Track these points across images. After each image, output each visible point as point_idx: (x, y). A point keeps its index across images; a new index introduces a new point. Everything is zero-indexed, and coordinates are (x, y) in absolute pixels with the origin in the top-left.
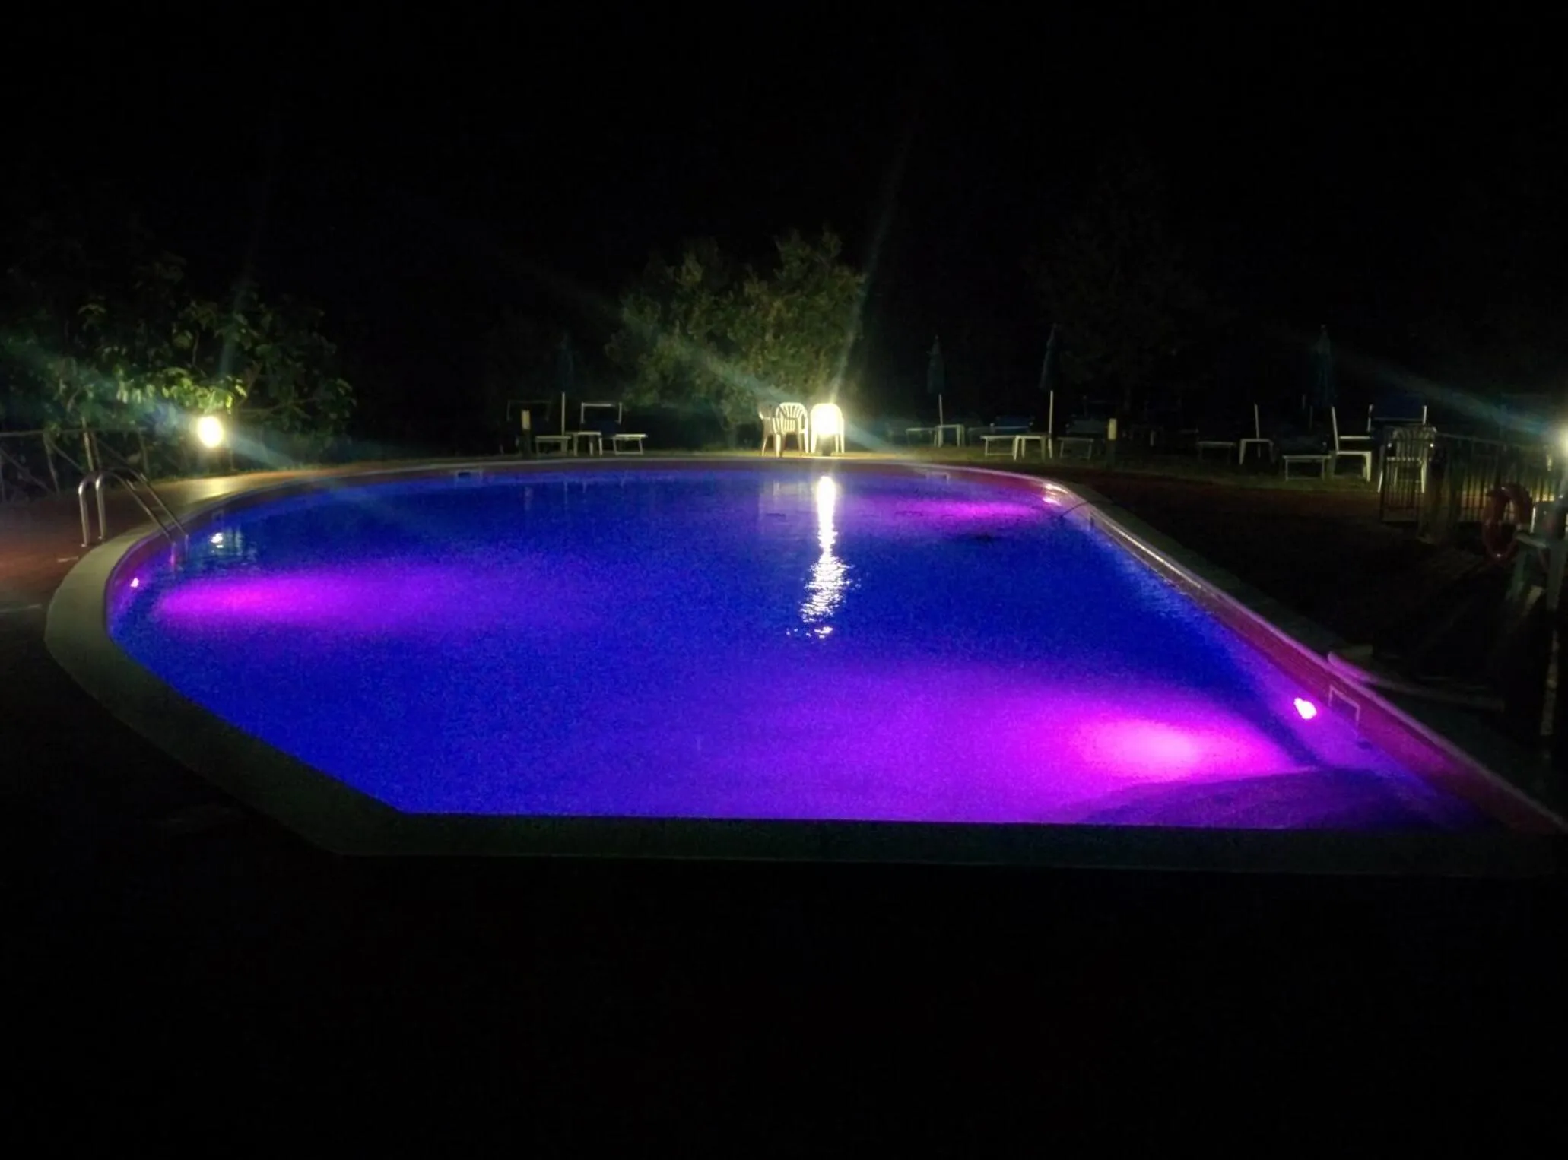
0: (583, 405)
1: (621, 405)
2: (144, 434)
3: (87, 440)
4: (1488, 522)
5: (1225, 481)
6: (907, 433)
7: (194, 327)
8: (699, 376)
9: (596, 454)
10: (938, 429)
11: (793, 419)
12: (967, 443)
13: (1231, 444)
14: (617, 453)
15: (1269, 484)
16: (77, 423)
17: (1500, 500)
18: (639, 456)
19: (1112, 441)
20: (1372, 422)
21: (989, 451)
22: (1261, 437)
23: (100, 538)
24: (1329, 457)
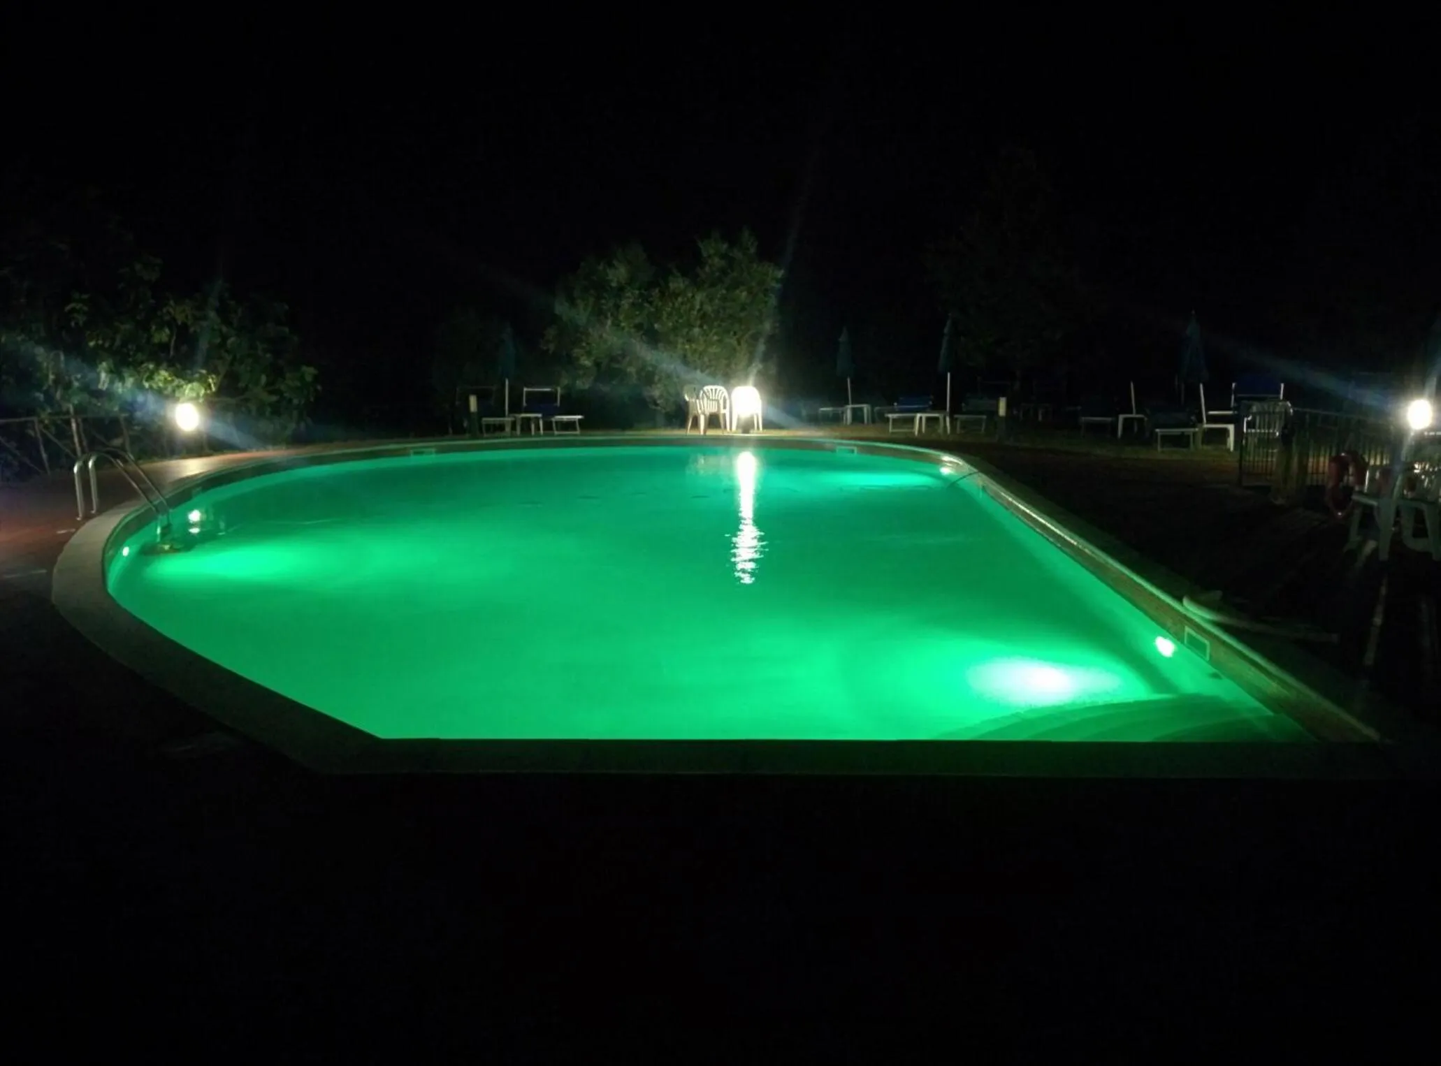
0: (525, 389)
1: (559, 390)
2: (126, 419)
3: (74, 425)
4: (1330, 485)
5: (1103, 452)
6: (820, 412)
7: (171, 323)
8: (630, 364)
9: (538, 435)
10: (847, 409)
11: (715, 400)
12: (874, 421)
13: (1109, 419)
14: (556, 433)
15: (1143, 454)
16: (64, 409)
17: (1341, 465)
18: (576, 435)
19: (1002, 417)
20: (1235, 399)
21: (893, 428)
22: (1138, 412)
23: (93, 512)
24: (1197, 429)
